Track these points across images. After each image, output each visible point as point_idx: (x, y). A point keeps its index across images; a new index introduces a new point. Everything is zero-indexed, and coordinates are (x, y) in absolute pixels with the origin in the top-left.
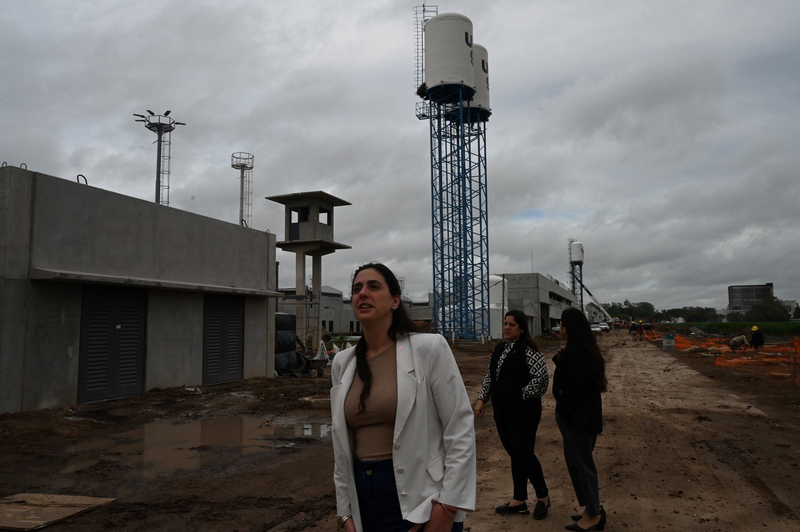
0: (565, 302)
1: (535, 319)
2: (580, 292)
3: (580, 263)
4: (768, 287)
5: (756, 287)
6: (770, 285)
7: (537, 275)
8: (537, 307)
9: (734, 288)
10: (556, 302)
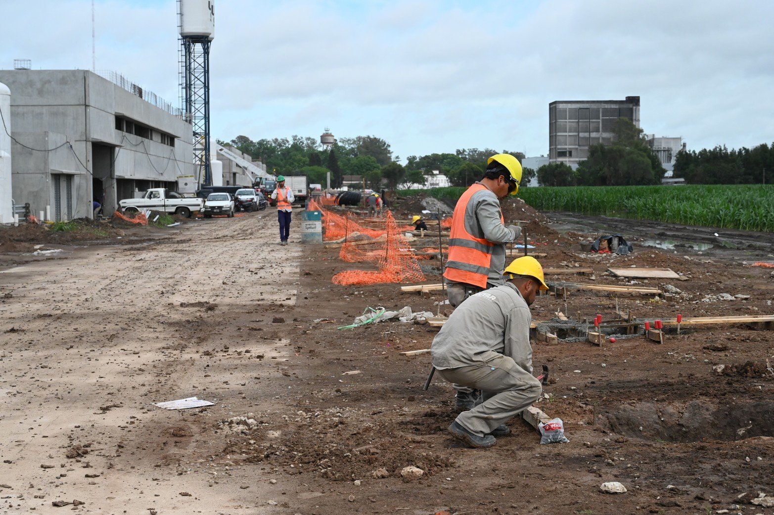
0: (157, 138)
1: (76, 180)
2: (203, 111)
3: (204, 40)
4: (631, 106)
5: (607, 106)
6: (634, 101)
7: (85, 76)
8: (85, 152)
9: (561, 106)
10: (133, 138)
